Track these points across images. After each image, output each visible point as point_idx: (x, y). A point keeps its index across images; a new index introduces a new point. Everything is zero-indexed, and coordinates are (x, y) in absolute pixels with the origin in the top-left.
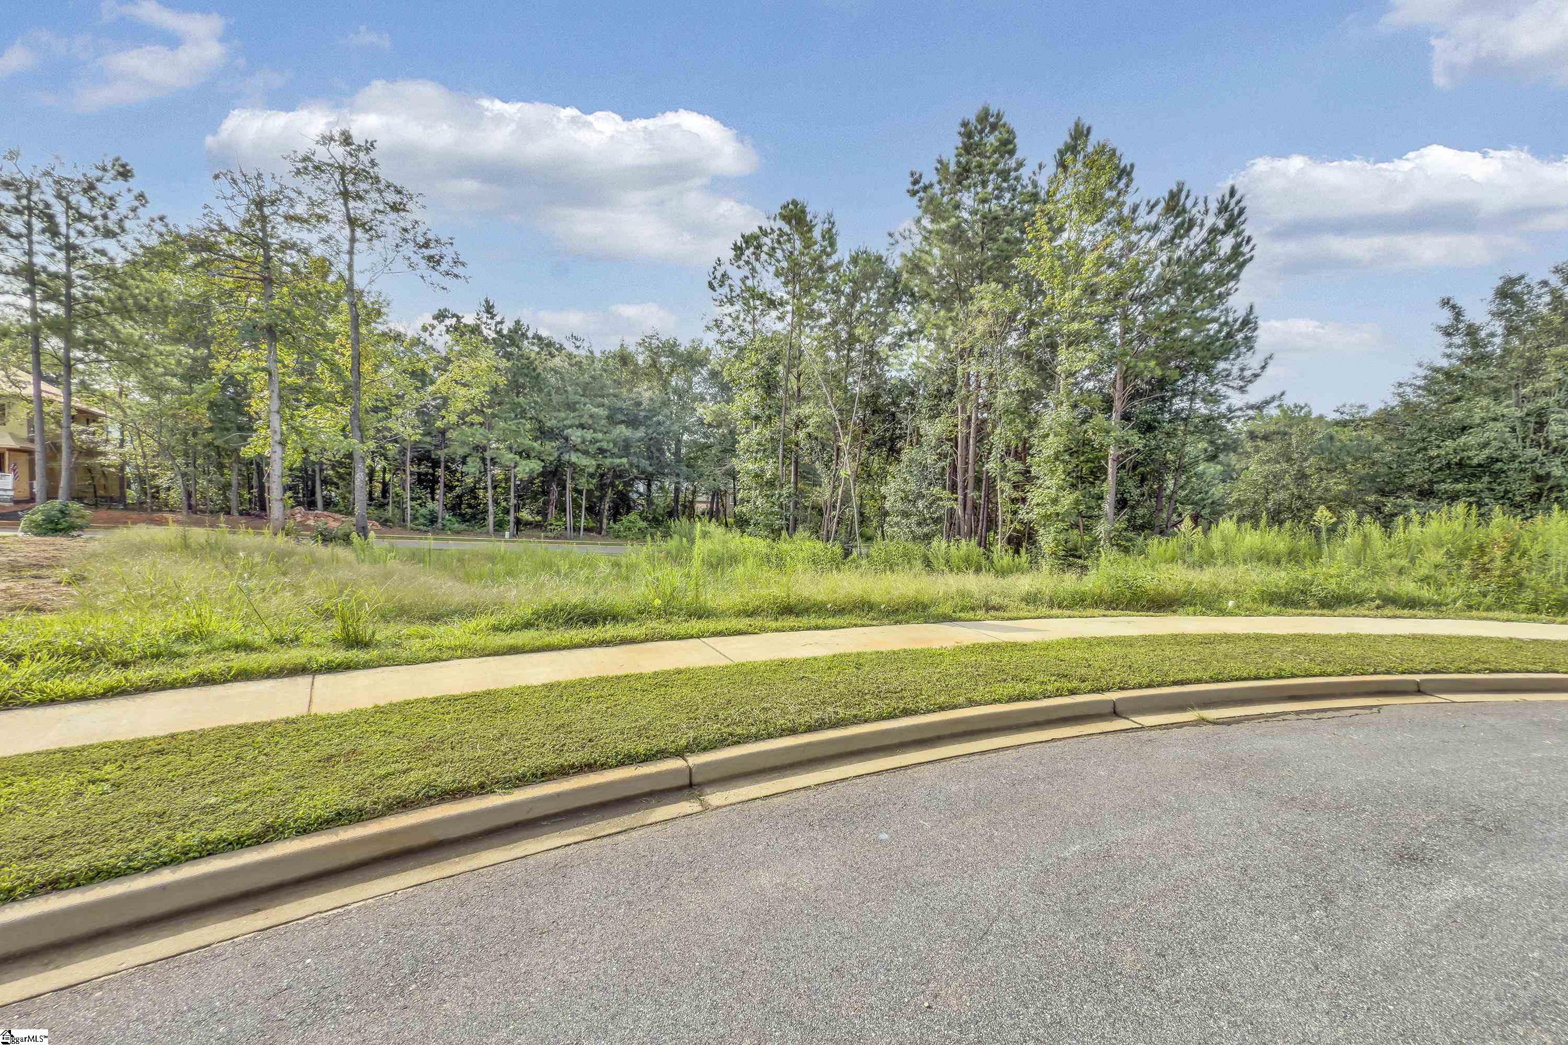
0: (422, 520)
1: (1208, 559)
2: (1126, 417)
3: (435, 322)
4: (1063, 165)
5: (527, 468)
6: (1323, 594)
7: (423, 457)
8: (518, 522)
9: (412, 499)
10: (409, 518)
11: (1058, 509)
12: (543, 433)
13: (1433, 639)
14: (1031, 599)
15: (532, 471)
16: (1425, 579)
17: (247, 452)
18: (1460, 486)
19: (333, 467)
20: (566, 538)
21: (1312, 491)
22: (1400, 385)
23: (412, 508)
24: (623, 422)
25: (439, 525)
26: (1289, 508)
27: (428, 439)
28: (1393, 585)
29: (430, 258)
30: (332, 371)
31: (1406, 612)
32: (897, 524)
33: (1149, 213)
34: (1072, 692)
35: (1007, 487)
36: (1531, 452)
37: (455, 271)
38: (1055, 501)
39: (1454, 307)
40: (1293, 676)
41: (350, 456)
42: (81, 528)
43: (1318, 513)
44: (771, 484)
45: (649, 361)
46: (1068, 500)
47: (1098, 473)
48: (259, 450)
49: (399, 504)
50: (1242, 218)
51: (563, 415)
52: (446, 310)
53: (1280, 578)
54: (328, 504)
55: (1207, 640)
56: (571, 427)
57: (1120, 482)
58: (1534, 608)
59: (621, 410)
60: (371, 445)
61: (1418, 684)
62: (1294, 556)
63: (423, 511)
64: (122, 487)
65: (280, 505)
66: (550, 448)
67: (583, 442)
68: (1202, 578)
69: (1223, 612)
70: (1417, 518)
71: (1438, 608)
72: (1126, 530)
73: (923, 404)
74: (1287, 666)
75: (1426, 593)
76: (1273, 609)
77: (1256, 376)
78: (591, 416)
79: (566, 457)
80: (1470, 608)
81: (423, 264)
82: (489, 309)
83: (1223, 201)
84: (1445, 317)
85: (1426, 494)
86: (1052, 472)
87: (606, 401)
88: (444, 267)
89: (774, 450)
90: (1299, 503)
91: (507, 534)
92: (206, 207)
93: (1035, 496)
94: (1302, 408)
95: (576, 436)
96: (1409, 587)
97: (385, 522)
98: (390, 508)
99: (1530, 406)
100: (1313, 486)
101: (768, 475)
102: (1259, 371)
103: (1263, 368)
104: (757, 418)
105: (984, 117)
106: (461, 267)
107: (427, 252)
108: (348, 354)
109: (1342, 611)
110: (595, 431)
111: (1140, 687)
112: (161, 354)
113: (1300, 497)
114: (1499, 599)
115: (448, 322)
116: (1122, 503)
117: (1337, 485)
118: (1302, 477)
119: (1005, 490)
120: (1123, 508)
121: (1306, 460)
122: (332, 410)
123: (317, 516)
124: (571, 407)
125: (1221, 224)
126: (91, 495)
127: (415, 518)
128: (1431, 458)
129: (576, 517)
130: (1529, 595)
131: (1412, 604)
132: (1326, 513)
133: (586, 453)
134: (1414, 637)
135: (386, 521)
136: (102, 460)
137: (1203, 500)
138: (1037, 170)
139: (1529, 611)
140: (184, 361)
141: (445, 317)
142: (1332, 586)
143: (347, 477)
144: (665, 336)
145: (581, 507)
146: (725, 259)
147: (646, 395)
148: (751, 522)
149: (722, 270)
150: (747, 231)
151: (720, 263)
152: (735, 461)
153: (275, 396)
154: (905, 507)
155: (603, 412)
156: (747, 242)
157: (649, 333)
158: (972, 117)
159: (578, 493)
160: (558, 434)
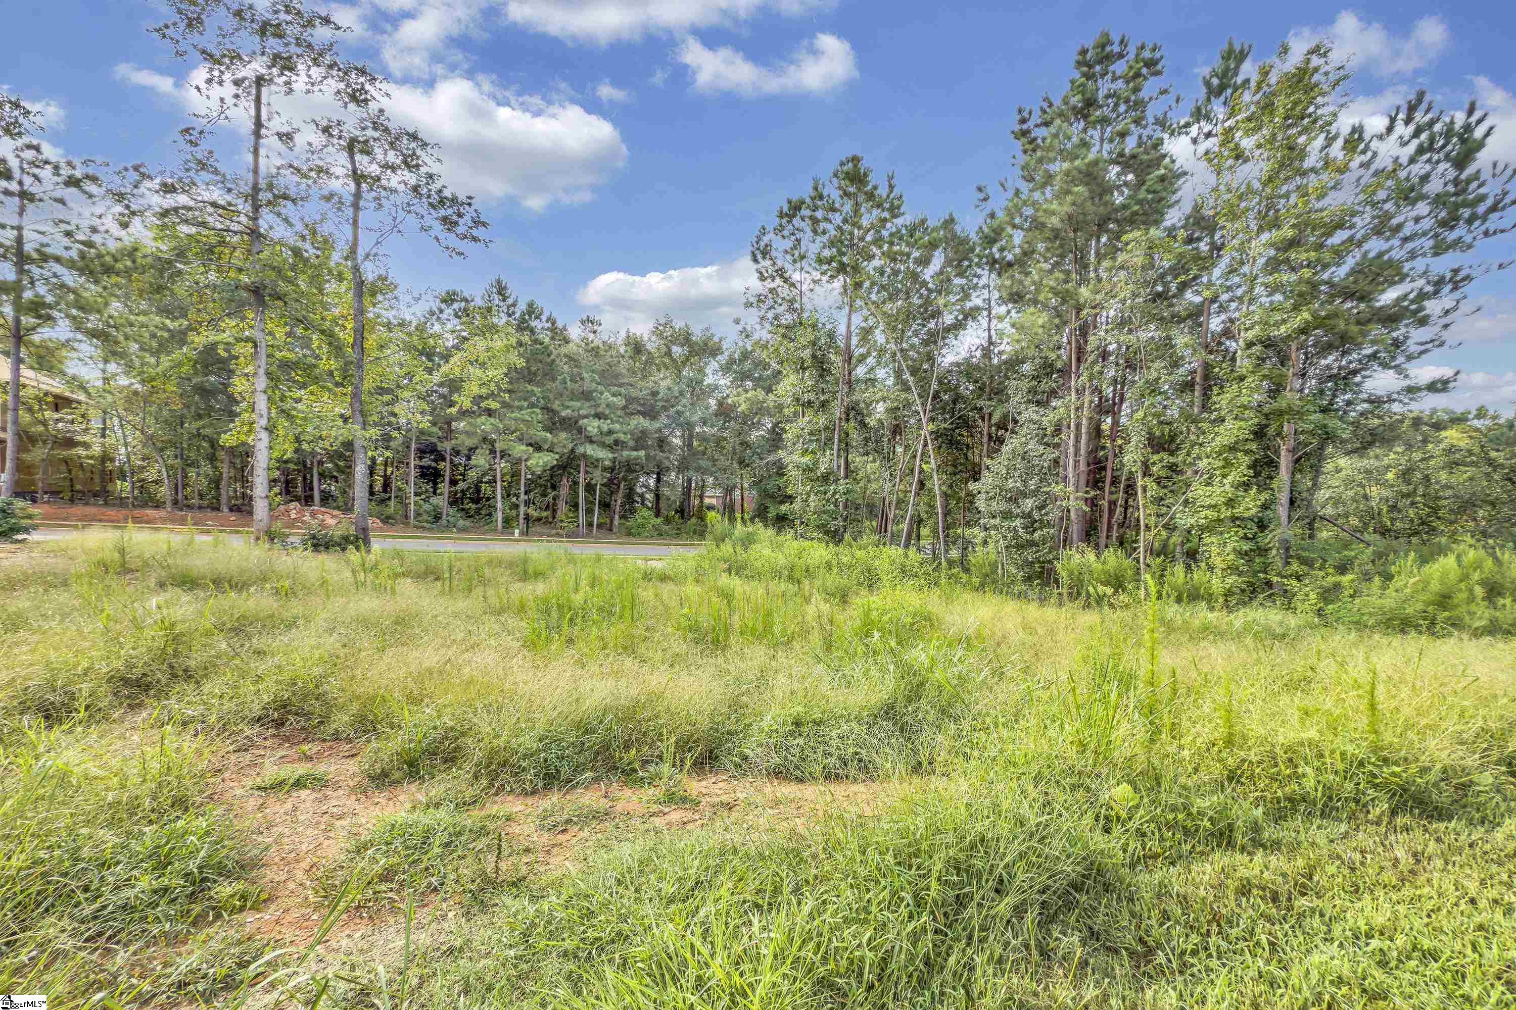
0: (425, 517)
3: (443, 306)
5: (541, 461)
7: (429, 450)
8: (527, 518)
9: (416, 494)
10: (412, 514)
12: (557, 422)
15: (546, 464)
17: (227, 440)
19: (331, 458)
20: (577, 536)
23: (416, 503)
24: (639, 412)
25: (444, 522)
27: (435, 429)
29: (445, 220)
30: (330, 344)
35: (1154, 484)
37: (475, 232)
41: (349, 445)
42: (28, 530)
44: (825, 478)
45: (664, 349)
48: (243, 437)
49: (402, 500)
51: (578, 404)
52: (455, 291)
54: (326, 498)
56: (586, 417)
59: (636, 399)
60: (374, 433)
63: (426, 507)
64: (103, 480)
65: (266, 502)
66: (563, 439)
67: (600, 432)
78: (608, 406)
79: (580, 450)
81: (438, 227)
82: (501, 291)
87: (623, 390)
88: (461, 229)
89: (830, 439)
91: (517, 532)
95: (592, 426)
97: (387, 520)
98: (392, 503)
101: (822, 469)
104: (809, 403)
106: (481, 228)
107: (442, 213)
108: (349, 326)
110: (613, 422)
112: (131, 325)
115: (456, 306)
119: (1148, 488)
122: (329, 390)
123: (313, 515)
124: (586, 396)
126: (68, 489)
127: (418, 514)
129: (589, 511)
133: (603, 445)
135: (388, 518)
136: (81, 451)
141: (453, 301)
143: (347, 470)
144: (678, 324)
145: (593, 503)
146: (770, 228)
147: (663, 384)
148: (798, 522)
149: (766, 239)
150: (795, 198)
151: (764, 231)
152: (781, 454)
153: (261, 371)
154: (1004, 506)
155: (619, 401)
156: (795, 208)
157: (662, 321)
158: (1089, 44)
159: (590, 488)
160: (571, 425)
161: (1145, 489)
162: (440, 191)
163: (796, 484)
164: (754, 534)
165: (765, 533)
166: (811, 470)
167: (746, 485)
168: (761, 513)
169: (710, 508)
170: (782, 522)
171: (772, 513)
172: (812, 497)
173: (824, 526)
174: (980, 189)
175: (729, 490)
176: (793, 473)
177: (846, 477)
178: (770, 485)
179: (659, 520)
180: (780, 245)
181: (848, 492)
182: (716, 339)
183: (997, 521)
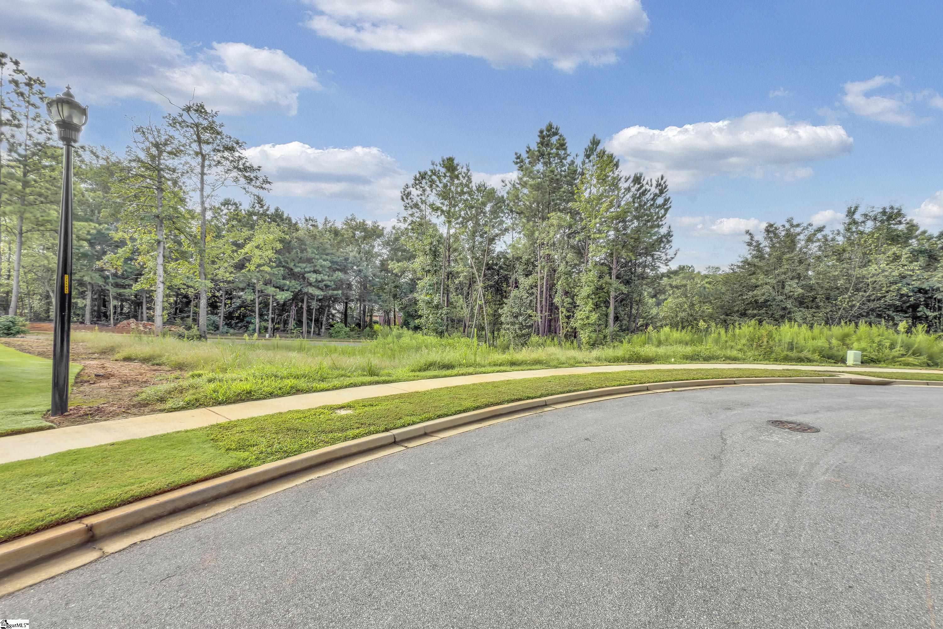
0: (210, 327)
1: (660, 343)
2: (618, 277)
3: (223, 208)
4: (588, 156)
5: (283, 297)
6: (704, 356)
8: (273, 328)
11: (590, 321)
12: (292, 275)
13: (741, 369)
14: (598, 359)
15: (285, 298)
16: (740, 350)
18: (755, 312)
20: (301, 337)
21: (697, 312)
22: (732, 265)
24: (338, 270)
26: (687, 320)
28: (729, 353)
29: (247, 178)
31: (733, 362)
32: (508, 329)
33: (626, 182)
34: (635, 384)
35: (564, 310)
36: (780, 298)
37: (264, 186)
38: (588, 318)
39: (750, 234)
40: (698, 379)
42: (23, 332)
43: (700, 324)
44: (437, 307)
45: (351, 234)
46: (594, 317)
47: (607, 303)
50: (666, 190)
51: (304, 265)
52: (229, 200)
53: (689, 350)
55: (669, 371)
56: (309, 272)
57: (616, 308)
58: (776, 360)
59: (336, 262)
61: (734, 381)
62: (692, 342)
65: (161, 318)
66: (295, 285)
67: (316, 281)
68: (661, 350)
69: (670, 363)
70: (738, 326)
71: (744, 360)
72: (618, 331)
73: (520, 268)
74: (696, 377)
75: (740, 355)
76: (688, 362)
77: (672, 258)
78: (321, 266)
79: (305, 290)
80: (755, 360)
82: (260, 202)
83: (658, 181)
84: (747, 238)
85: (743, 314)
86: (586, 303)
87: (329, 258)
88: (257, 183)
89: (439, 288)
90: (691, 318)
91: (267, 335)
92: (128, 147)
93: (579, 314)
94: (690, 268)
95: (312, 277)
96: (734, 353)
99: (779, 278)
100: (697, 310)
101: (435, 302)
102: (673, 256)
103: (675, 254)
104: (429, 271)
105: (550, 127)
109: (712, 362)
110: (324, 275)
111: (654, 382)
113: (692, 315)
114: (764, 357)
116: (616, 319)
117: (708, 309)
118: (692, 305)
119: (562, 313)
120: (617, 320)
121: (693, 297)
123: (145, 326)
124: (309, 260)
125: (657, 191)
128: (744, 299)
129: (309, 326)
130: (773, 355)
131: (735, 359)
132: (703, 323)
133: (319, 288)
134: (735, 369)
137: (647, 316)
138: (575, 157)
139: (774, 361)
140: (92, 231)
141: (228, 204)
142: (707, 353)
144: (359, 220)
145: (311, 320)
146: (410, 185)
147: (352, 254)
148: (424, 328)
149: (408, 190)
150: (422, 171)
151: (407, 186)
152: (415, 295)
153: (161, 255)
154: (512, 320)
155: (327, 264)
156: (423, 176)
157: (350, 217)
158: (544, 128)
159: (309, 311)
160: (301, 277)
161: (562, 312)
162: (244, 164)
163: (423, 309)
164: (403, 333)
165: (407, 334)
166: (430, 303)
167: (397, 310)
168: (406, 324)
169: (376, 322)
170: (417, 328)
171: (412, 325)
172: (431, 316)
173: (436, 329)
174: (503, 182)
175: (387, 313)
176: (421, 304)
177: (448, 306)
178: (411, 310)
179: (348, 329)
180: (415, 192)
181: (447, 313)
182: (380, 228)
183: (509, 326)
